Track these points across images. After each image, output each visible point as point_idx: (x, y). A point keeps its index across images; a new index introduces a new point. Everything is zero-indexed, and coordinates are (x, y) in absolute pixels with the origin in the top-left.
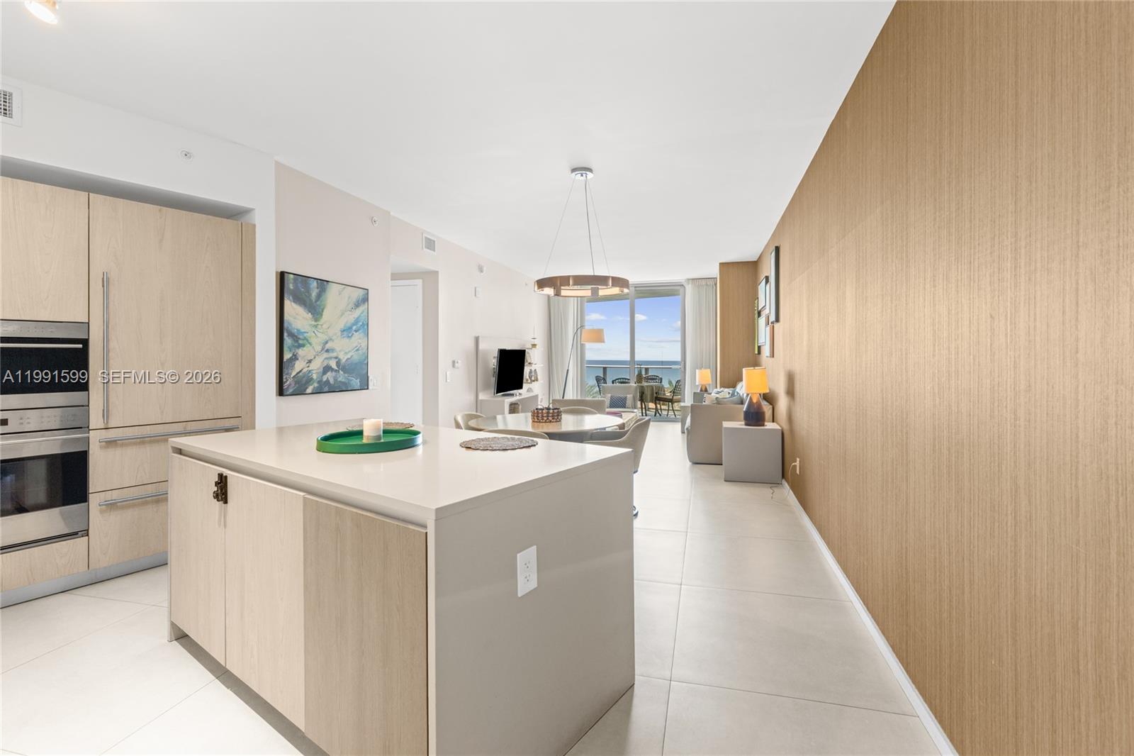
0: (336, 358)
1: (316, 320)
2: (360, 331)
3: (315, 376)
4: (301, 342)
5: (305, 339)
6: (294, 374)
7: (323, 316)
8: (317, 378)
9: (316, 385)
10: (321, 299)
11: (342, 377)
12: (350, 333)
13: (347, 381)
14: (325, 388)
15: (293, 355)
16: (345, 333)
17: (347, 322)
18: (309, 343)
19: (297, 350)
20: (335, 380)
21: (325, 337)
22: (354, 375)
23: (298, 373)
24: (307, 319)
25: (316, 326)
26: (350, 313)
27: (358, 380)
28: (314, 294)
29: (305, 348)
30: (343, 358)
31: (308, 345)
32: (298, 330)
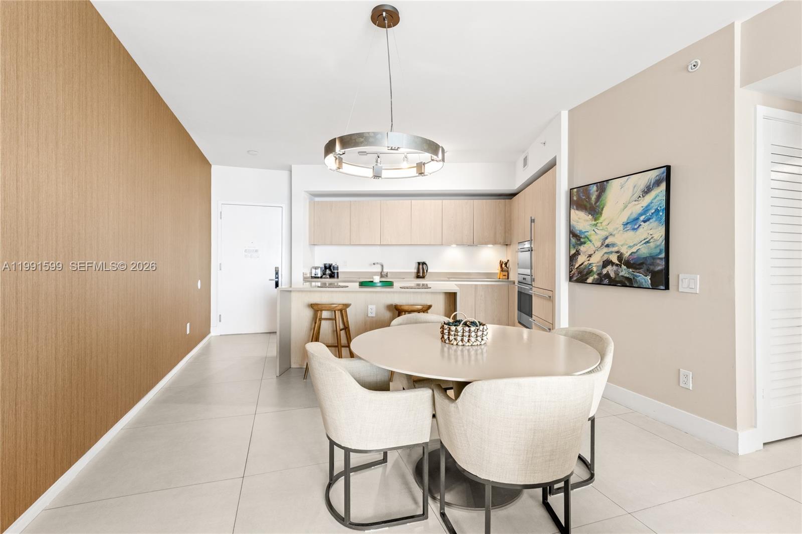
0: (617, 252)
1: (595, 220)
2: (651, 221)
3: (595, 269)
4: (582, 240)
5: (586, 237)
6: (577, 266)
7: (603, 215)
8: (597, 270)
9: (596, 276)
10: (601, 200)
11: (624, 272)
12: (636, 225)
13: (632, 277)
14: (605, 280)
15: (577, 251)
16: (629, 226)
17: (631, 214)
18: (590, 241)
19: (579, 247)
20: (617, 274)
21: (604, 234)
22: (641, 271)
23: (580, 265)
24: (587, 221)
25: (596, 225)
26: (636, 203)
27: (649, 277)
28: (594, 198)
29: (585, 245)
30: (627, 254)
31: (589, 242)
32: (580, 231)
